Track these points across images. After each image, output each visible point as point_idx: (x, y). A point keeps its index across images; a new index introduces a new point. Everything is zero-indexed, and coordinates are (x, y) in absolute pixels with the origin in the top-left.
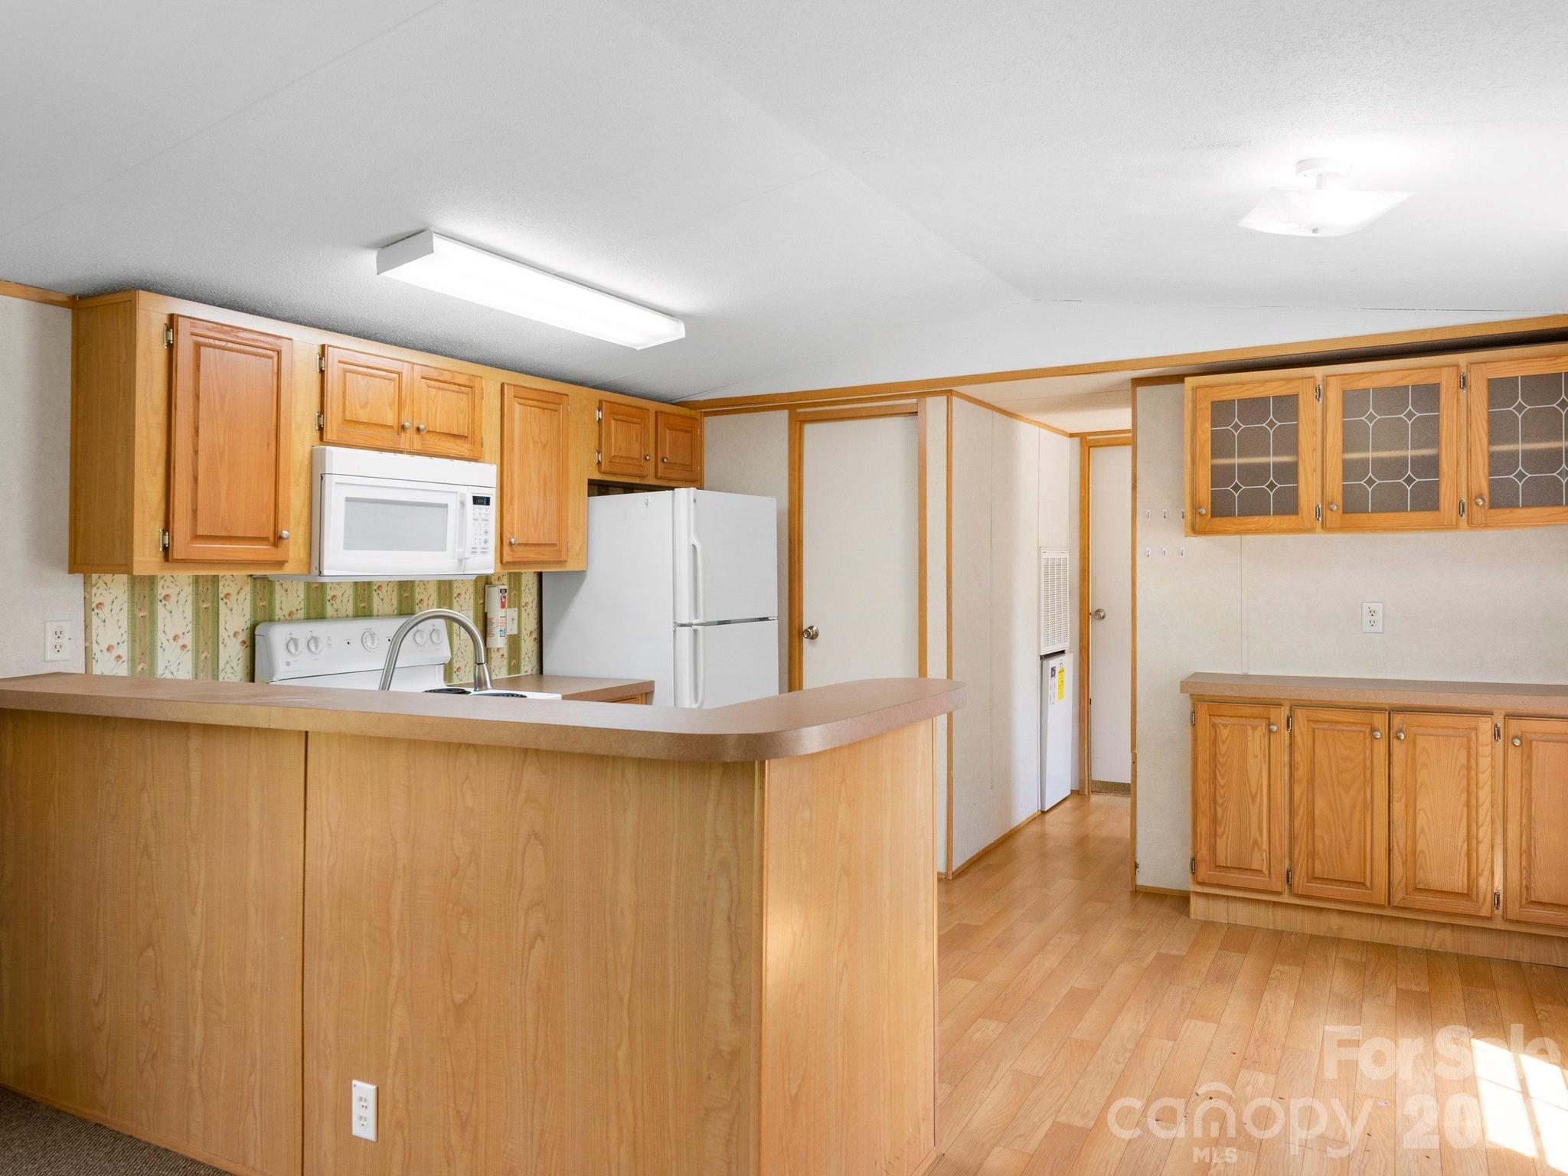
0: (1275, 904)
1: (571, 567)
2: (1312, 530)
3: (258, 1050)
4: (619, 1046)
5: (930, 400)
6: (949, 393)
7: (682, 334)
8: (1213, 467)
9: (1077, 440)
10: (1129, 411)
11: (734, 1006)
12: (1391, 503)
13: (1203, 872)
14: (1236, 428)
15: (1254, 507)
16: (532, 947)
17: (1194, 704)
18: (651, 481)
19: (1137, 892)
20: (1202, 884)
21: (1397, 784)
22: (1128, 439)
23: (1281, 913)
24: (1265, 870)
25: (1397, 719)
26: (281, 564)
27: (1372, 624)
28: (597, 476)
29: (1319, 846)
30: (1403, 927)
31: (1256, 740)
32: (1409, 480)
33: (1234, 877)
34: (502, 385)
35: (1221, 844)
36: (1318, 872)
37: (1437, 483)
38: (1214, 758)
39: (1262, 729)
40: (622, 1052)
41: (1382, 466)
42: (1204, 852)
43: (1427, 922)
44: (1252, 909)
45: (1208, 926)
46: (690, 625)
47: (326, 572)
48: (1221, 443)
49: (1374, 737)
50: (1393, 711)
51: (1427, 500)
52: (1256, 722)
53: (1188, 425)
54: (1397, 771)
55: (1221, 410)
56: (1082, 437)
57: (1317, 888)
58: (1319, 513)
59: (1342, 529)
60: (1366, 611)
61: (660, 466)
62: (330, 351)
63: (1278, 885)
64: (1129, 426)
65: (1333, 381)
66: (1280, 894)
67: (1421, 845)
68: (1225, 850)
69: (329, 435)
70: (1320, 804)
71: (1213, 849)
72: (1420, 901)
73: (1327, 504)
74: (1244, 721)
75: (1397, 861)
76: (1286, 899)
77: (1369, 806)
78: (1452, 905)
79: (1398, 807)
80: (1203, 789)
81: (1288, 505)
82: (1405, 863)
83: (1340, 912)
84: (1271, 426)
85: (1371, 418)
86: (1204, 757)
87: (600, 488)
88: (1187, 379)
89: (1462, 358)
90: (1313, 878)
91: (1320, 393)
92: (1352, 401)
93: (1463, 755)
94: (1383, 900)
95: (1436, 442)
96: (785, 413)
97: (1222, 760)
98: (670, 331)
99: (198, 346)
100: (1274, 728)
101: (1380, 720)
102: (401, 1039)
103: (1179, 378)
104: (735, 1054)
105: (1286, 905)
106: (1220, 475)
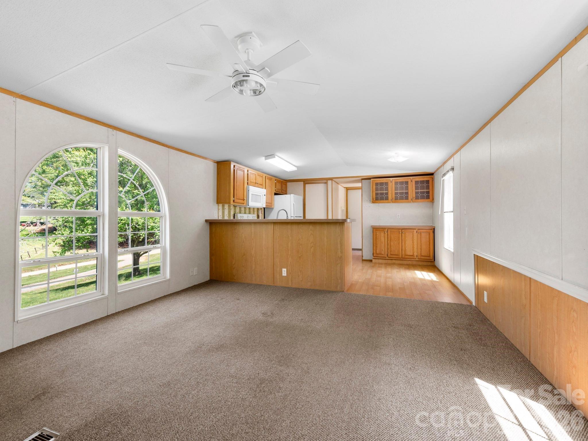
0: (385, 259)
1: (272, 207)
2: (390, 202)
3: (265, 267)
4: (325, 258)
5: (328, 181)
6: (332, 180)
7: (297, 169)
8: (376, 193)
9: (345, 188)
10: (361, 183)
11: (341, 251)
12: (402, 198)
13: (375, 255)
14: (379, 187)
15: (382, 199)
16: (311, 248)
17: (373, 229)
18: (281, 193)
19: (363, 260)
20: (374, 257)
21: (403, 239)
22: (361, 188)
23: (386, 260)
24: (384, 254)
25: (403, 230)
26: (244, 203)
27: (398, 217)
28: (275, 192)
29: (392, 250)
30: (404, 261)
31: (382, 234)
32: (404, 195)
33: (379, 255)
34: (265, 176)
35: (377, 250)
36: (392, 254)
37: (408, 196)
38: (376, 237)
39: (383, 233)
40: (325, 259)
41: (400, 193)
42: (375, 252)
43: (407, 260)
44: (382, 260)
45: (375, 263)
46: (293, 217)
47: (249, 205)
48: (377, 189)
49: (400, 233)
50: (402, 229)
51: (407, 198)
52: (382, 232)
53: (372, 186)
54: (403, 238)
55: (377, 184)
56: (346, 188)
57: (392, 256)
58: (391, 200)
59: (395, 202)
60: (397, 215)
61: (283, 191)
62: (249, 171)
63: (386, 256)
64: (361, 186)
65: (393, 180)
66: (386, 257)
67: (406, 249)
68: (378, 252)
69: (249, 184)
70: (392, 243)
71: (376, 251)
72: (406, 257)
73: (392, 199)
74: (381, 232)
75: (403, 251)
76: (387, 258)
77: (399, 244)
78: (410, 257)
79: (403, 243)
80: (375, 242)
81: (387, 199)
82: (404, 252)
83: (395, 260)
84: (384, 187)
85: (399, 186)
86: (375, 237)
87: (276, 194)
88: (372, 179)
89: (411, 178)
90: (391, 255)
91: (391, 182)
92: (396, 183)
93: (412, 235)
94: (401, 257)
95: (408, 190)
96: (303, 182)
97: (377, 238)
98: (295, 169)
99: (237, 170)
100: (385, 232)
101: (400, 230)
102: (290, 262)
103: (370, 179)
104: (341, 257)
105: (387, 259)
106: (377, 194)
